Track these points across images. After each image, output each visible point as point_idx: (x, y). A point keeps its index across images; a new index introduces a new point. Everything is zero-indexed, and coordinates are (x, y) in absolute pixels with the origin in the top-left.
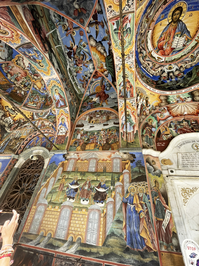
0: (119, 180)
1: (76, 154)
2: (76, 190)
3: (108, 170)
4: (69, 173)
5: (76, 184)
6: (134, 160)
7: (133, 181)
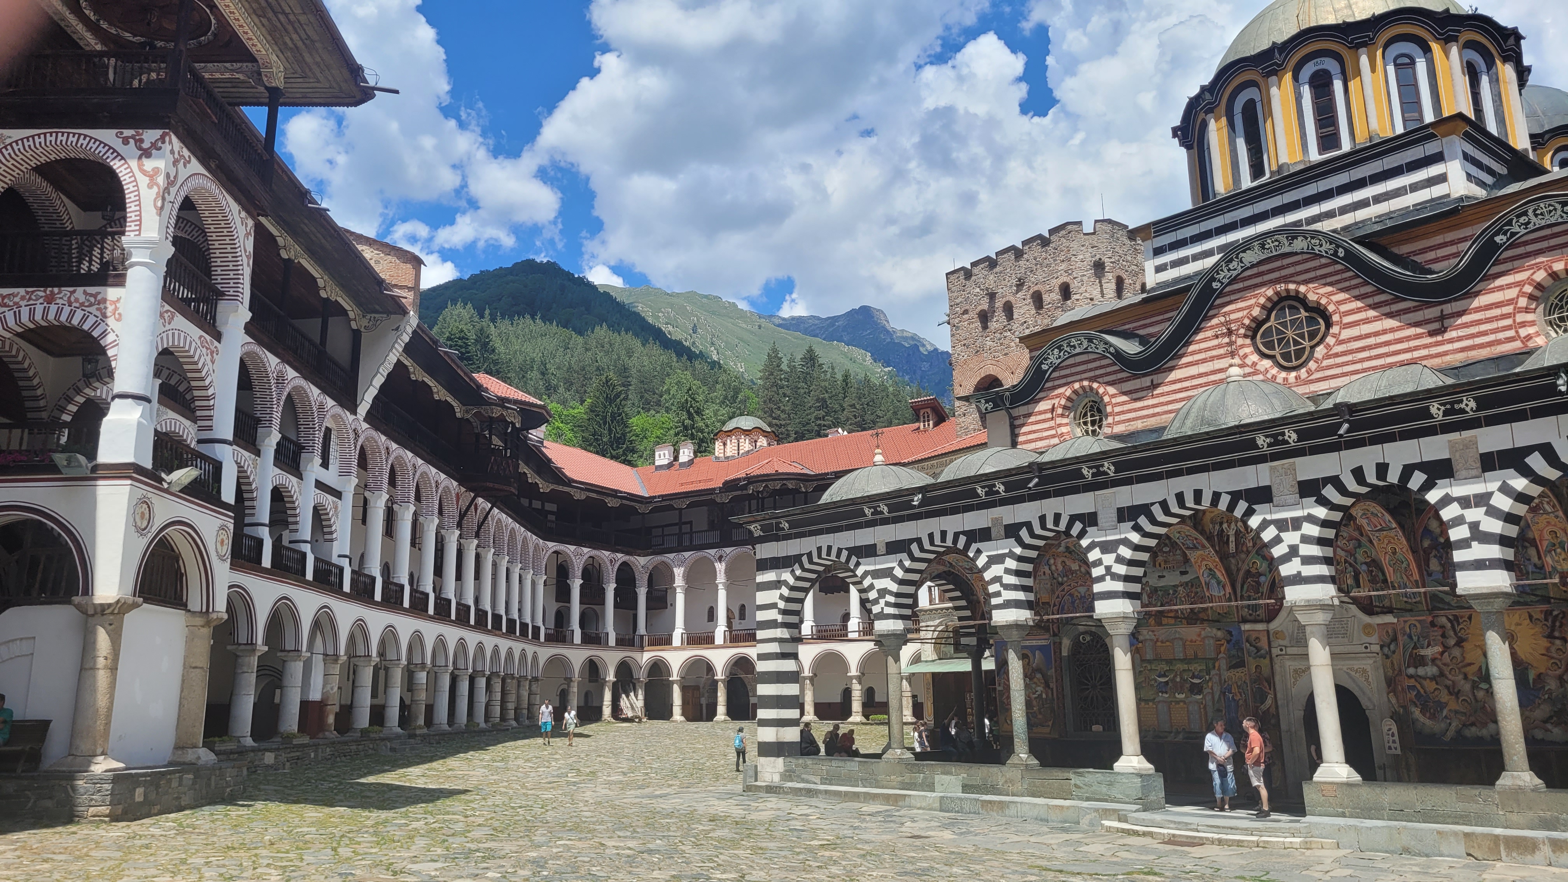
0: (1214, 667)
1: (1150, 633)
2: (1167, 683)
3: (1200, 655)
4: (1150, 662)
5: (1164, 676)
6: (1231, 640)
7: (1230, 668)
